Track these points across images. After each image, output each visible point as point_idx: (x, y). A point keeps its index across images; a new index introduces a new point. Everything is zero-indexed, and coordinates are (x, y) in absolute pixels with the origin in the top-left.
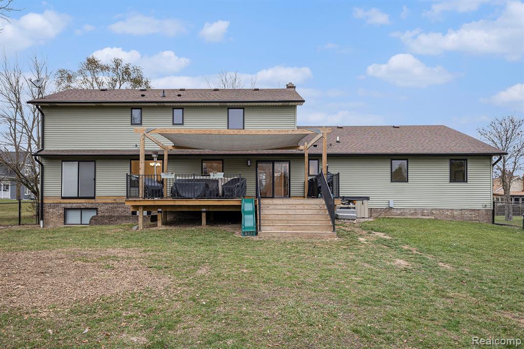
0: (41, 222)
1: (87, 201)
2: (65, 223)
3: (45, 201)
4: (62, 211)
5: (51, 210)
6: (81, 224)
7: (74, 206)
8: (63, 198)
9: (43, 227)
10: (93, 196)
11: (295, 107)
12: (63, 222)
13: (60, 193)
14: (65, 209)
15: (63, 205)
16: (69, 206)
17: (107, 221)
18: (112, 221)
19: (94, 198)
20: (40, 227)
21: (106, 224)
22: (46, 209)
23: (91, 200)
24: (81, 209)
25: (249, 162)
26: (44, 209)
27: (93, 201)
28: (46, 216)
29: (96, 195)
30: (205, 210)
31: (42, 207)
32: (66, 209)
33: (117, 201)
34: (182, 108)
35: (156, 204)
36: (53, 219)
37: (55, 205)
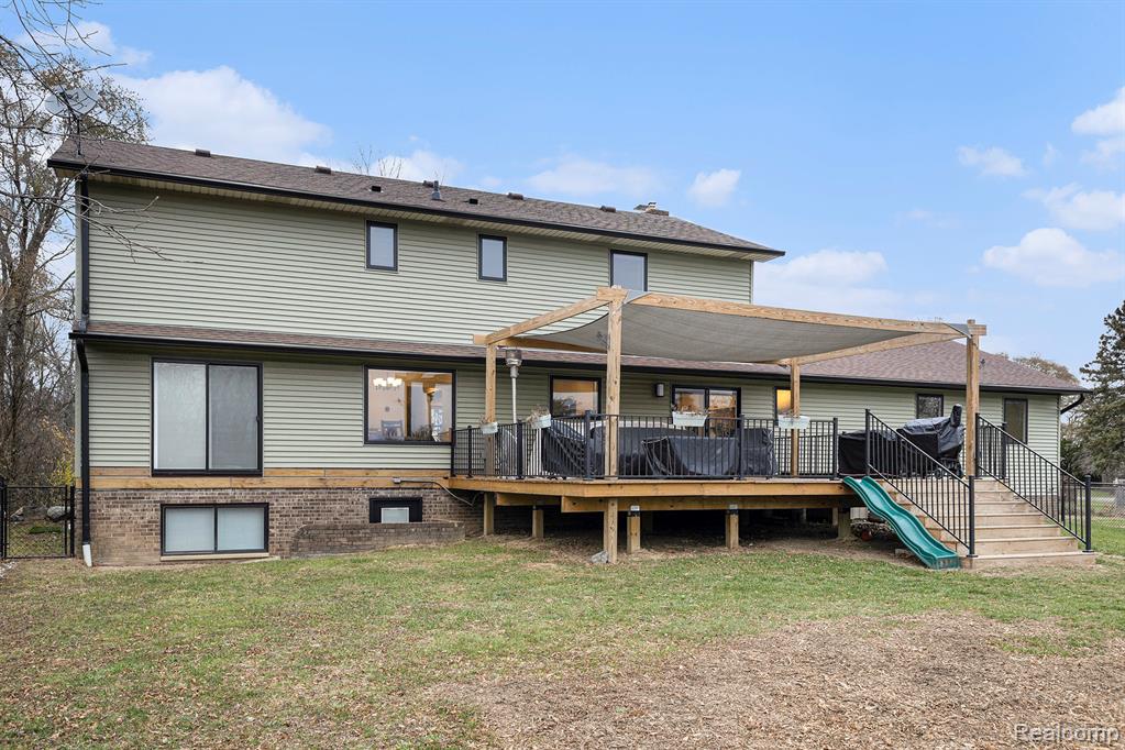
0: (87, 548)
1: (236, 482)
2: (163, 551)
3: (97, 483)
4: (154, 514)
5: (118, 510)
6: (216, 551)
7: (195, 497)
8: (157, 473)
9: (93, 565)
10: (254, 467)
11: (750, 263)
12: (158, 546)
13: (149, 459)
14: (162, 505)
15: (158, 496)
16: (176, 498)
17: (344, 541)
18: (360, 539)
19: (258, 473)
20: (84, 564)
21: (342, 549)
22: (100, 507)
23: (248, 480)
24: (215, 507)
25: (661, 387)
26: (91, 506)
27: (255, 482)
28: (99, 529)
29: (265, 465)
30: (735, 507)
31: (86, 502)
32: (165, 507)
33: (330, 484)
34: (502, 237)
35: (660, 494)
36: (124, 538)
37: (131, 496)
